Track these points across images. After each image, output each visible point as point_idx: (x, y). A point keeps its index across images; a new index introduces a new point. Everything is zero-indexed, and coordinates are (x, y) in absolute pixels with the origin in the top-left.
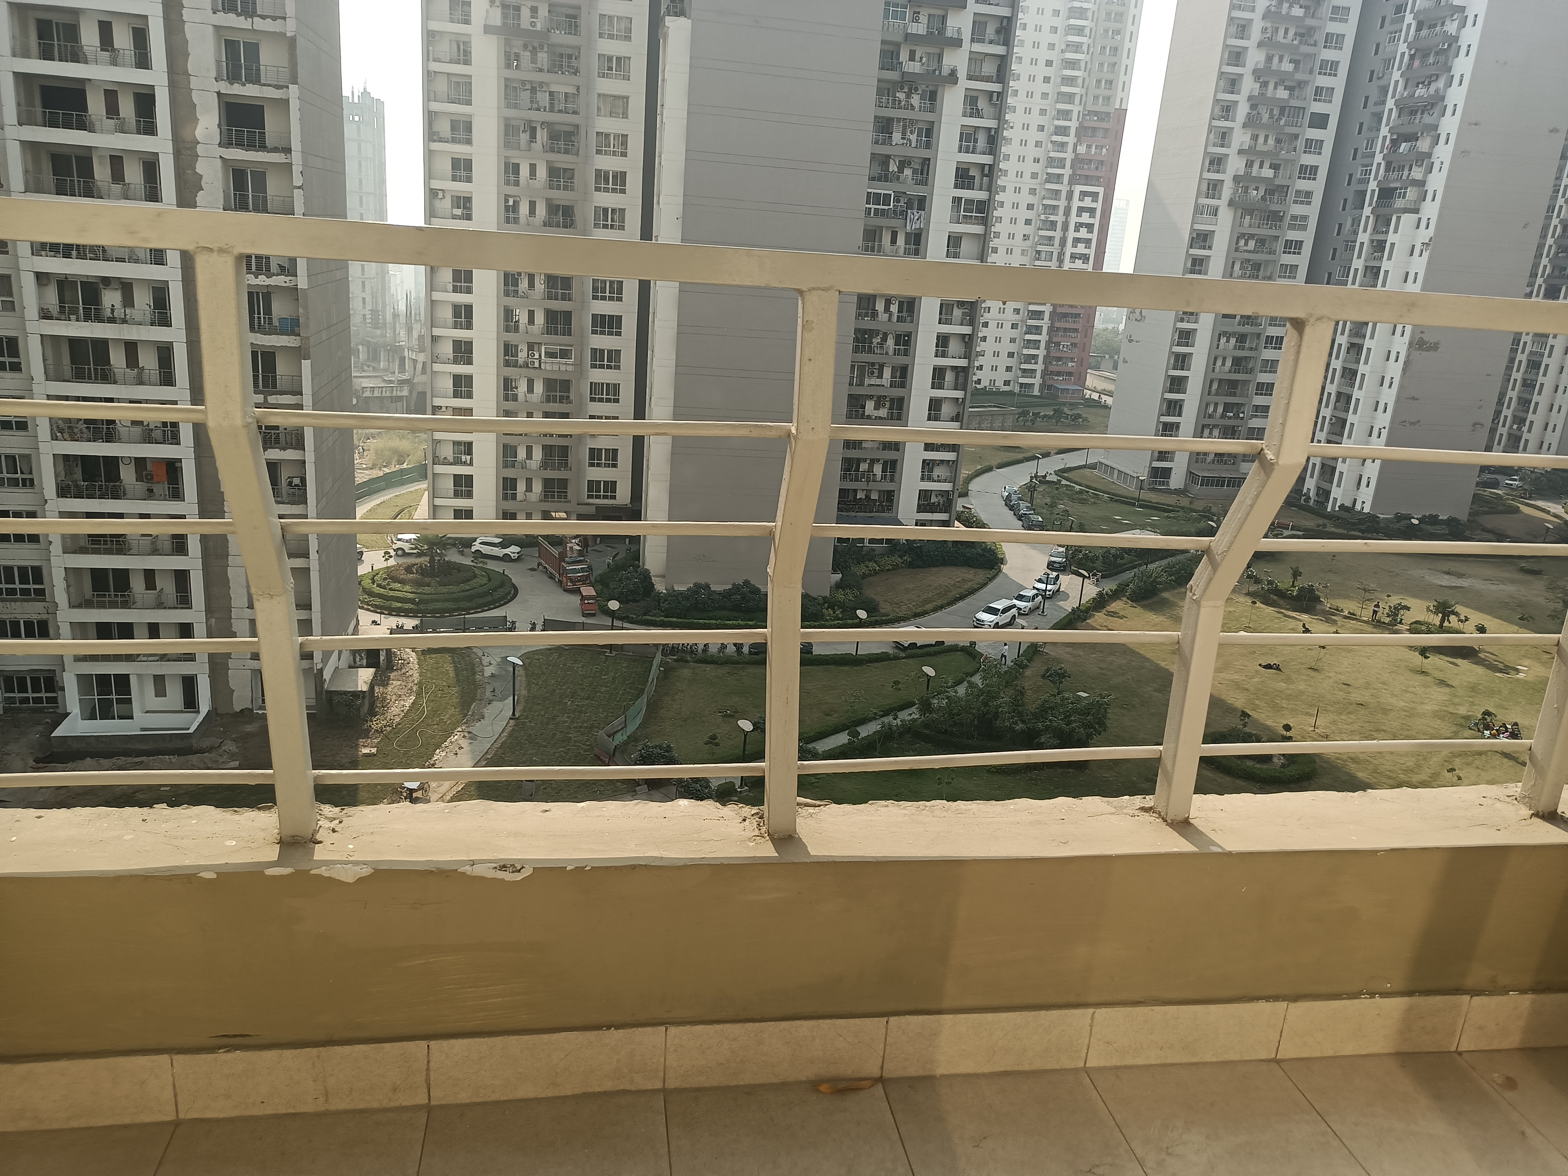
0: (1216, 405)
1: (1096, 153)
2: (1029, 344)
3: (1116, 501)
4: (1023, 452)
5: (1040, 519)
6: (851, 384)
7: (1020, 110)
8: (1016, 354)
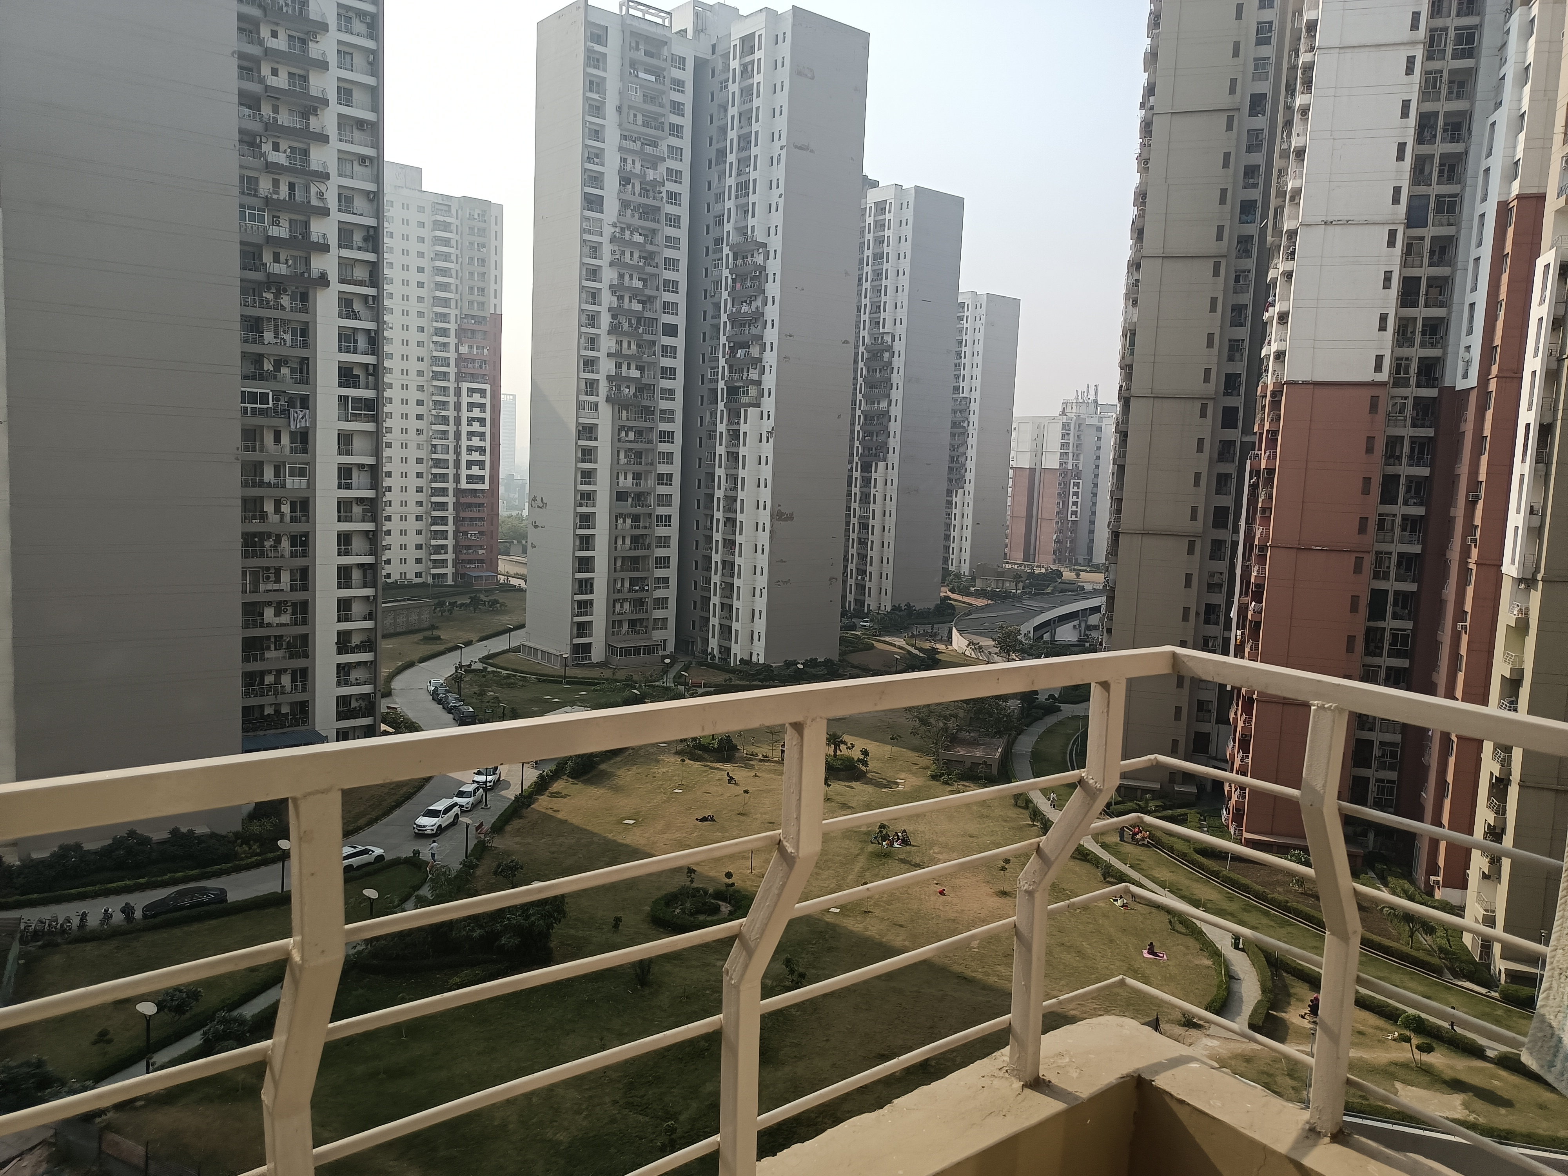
0: (623, 580)
1: (478, 353)
2: (436, 535)
3: (544, 681)
4: (445, 643)
5: (471, 709)
6: (244, 592)
7: (397, 311)
8: (424, 546)
